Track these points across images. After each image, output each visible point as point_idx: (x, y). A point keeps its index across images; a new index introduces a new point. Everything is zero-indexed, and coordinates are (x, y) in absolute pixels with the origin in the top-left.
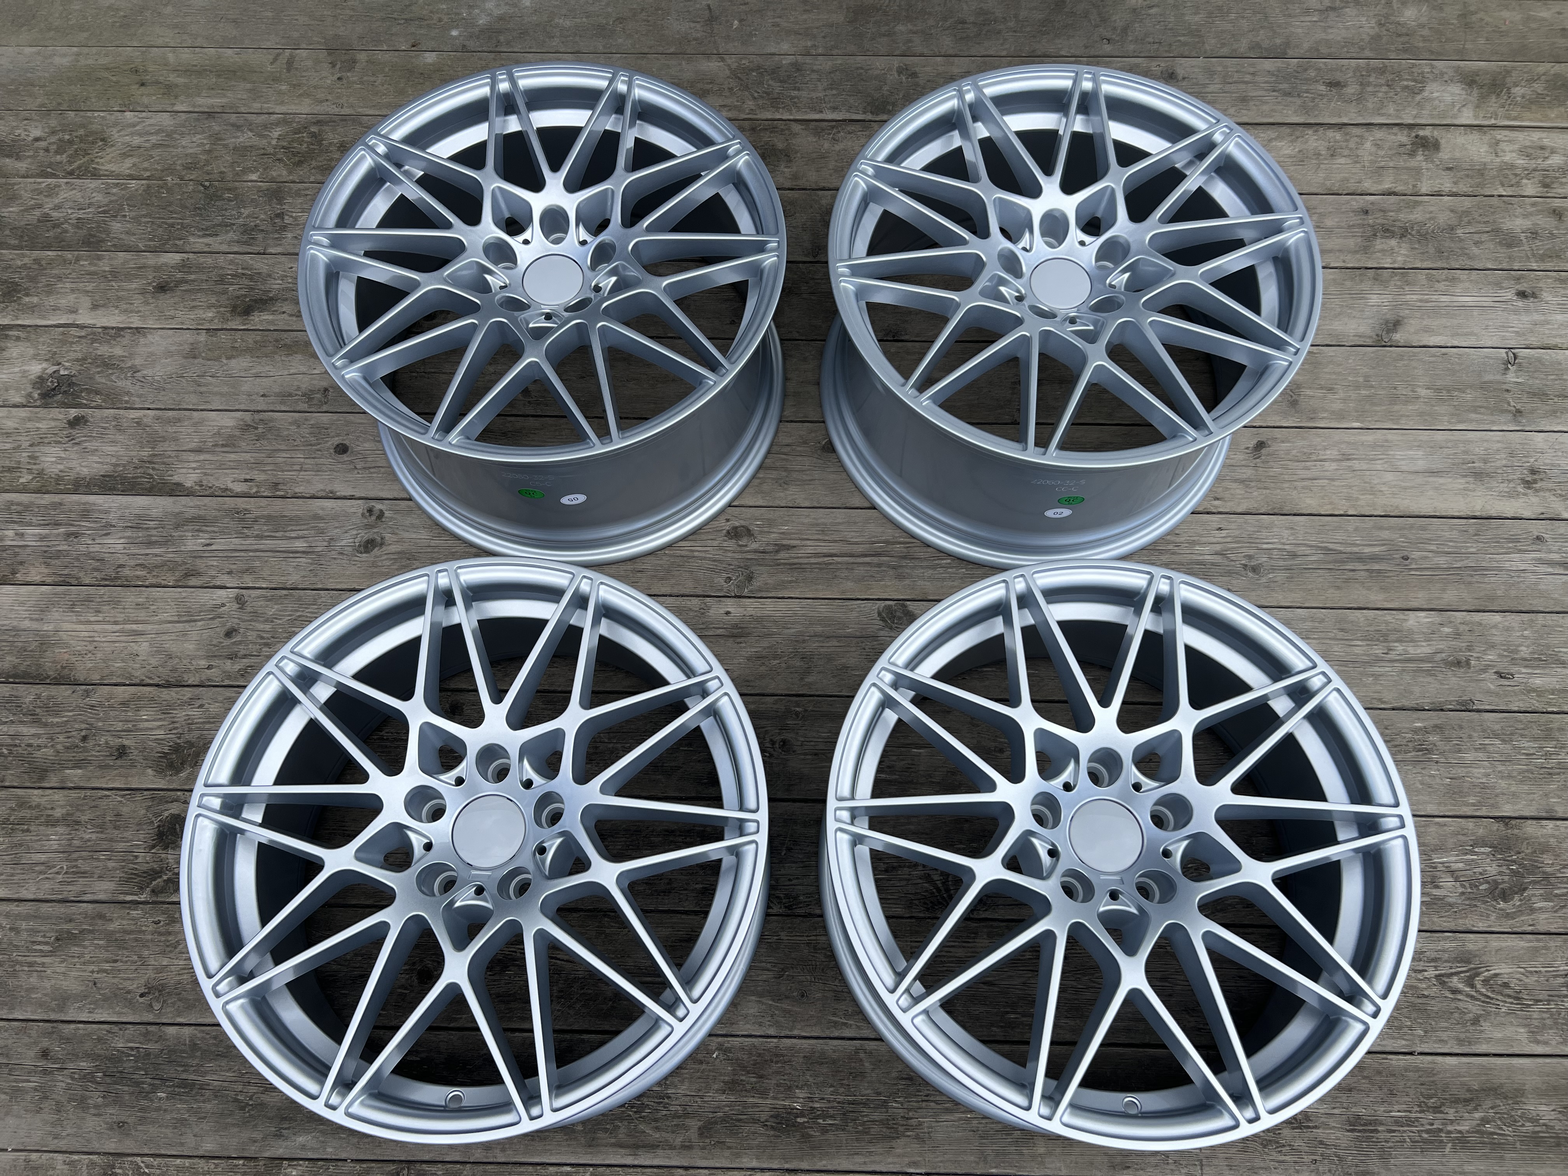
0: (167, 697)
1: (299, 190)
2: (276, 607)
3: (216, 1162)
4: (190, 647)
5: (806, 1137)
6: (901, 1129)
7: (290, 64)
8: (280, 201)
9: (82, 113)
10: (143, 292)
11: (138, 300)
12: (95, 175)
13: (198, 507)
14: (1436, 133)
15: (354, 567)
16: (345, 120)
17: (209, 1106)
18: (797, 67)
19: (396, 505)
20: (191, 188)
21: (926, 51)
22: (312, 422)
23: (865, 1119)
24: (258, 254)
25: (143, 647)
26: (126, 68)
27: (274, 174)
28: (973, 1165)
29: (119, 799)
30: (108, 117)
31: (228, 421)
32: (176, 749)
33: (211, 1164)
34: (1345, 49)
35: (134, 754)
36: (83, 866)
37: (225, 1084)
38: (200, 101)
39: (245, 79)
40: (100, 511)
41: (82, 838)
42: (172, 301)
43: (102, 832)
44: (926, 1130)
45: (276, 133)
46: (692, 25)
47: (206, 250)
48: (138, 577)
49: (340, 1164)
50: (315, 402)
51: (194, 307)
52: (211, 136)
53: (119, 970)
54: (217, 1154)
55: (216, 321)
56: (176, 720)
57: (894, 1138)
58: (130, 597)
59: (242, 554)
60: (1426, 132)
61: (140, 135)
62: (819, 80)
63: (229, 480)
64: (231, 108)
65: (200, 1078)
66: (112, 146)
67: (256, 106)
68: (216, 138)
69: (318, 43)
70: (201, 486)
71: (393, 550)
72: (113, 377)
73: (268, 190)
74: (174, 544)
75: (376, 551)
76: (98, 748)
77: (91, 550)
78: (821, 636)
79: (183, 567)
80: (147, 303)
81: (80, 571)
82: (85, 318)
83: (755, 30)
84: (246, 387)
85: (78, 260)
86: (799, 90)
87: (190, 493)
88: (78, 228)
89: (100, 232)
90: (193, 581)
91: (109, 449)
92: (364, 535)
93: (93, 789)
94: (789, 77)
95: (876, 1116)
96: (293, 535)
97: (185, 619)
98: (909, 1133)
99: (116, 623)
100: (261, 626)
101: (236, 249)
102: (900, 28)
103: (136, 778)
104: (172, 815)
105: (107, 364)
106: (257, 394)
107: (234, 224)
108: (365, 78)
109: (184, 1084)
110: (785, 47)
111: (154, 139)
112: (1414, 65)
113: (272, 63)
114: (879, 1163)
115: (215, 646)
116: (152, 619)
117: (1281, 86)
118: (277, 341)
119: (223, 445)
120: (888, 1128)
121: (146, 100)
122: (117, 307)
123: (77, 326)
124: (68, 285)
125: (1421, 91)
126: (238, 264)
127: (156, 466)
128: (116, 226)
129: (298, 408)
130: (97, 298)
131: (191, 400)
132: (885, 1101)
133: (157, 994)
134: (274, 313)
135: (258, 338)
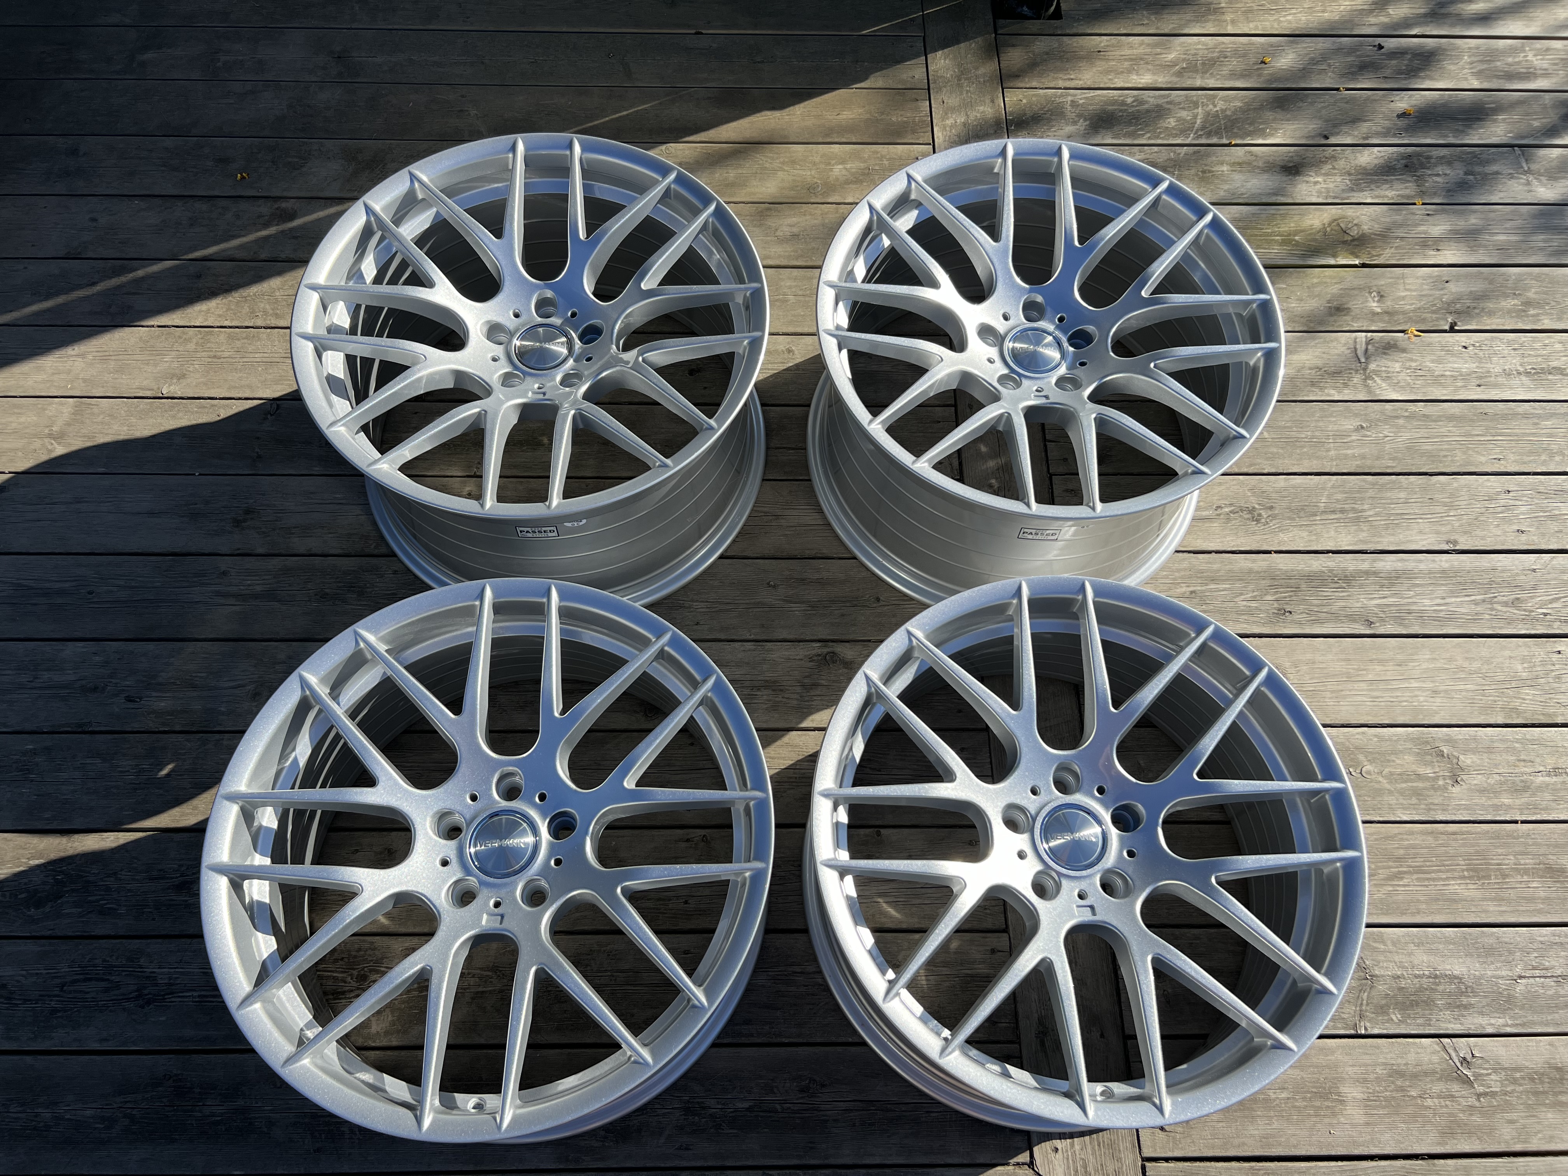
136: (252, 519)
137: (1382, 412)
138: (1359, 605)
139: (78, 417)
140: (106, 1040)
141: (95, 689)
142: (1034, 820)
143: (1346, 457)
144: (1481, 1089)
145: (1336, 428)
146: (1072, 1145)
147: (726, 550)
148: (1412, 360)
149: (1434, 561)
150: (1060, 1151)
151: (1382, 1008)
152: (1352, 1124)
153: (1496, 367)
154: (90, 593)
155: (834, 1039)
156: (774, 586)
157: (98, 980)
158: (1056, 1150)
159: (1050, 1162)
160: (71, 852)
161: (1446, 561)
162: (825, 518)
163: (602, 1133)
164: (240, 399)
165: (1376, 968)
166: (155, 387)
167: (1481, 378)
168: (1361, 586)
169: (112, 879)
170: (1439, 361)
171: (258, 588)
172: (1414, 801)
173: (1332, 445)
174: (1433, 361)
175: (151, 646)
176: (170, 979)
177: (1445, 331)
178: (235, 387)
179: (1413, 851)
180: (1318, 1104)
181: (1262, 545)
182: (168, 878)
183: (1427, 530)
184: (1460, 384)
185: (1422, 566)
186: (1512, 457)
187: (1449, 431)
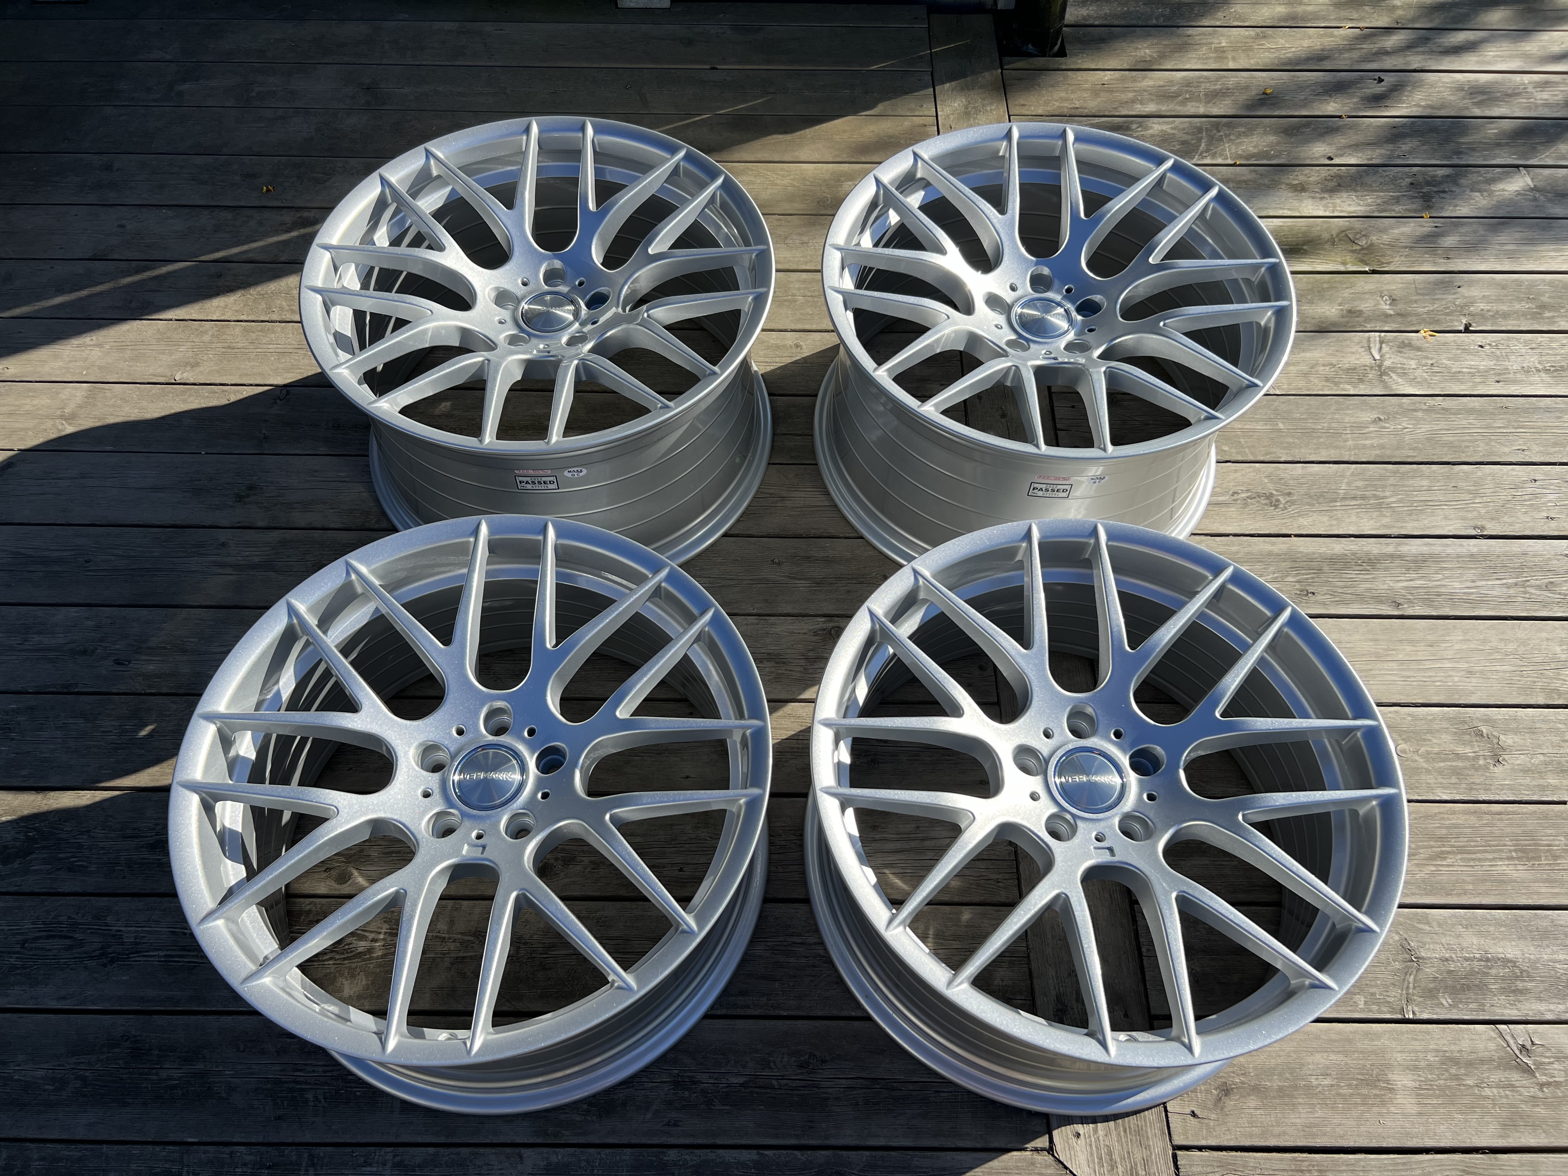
136: (255, 494)
137: (1400, 405)
138: (1385, 587)
139: (91, 400)
140: (64, 998)
141: (84, 652)
142: (1047, 762)
143: (1364, 447)
144: (1544, 1079)
145: (1352, 419)
146: (1096, 1131)
147: (730, 528)
148: (1427, 358)
149: (1461, 545)
150: (1082, 1136)
151: (1430, 991)
152: (1403, 1114)
153: (1514, 364)
154: (87, 562)
155: (835, 1013)
156: (779, 564)
157: (61, 937)
158: (1078, 1135)
159: (1071, 1148)
160: (45, 808)
161: (1474, 546)
162: (832, 500)
163: (585, 1106)
164: (251, 385)
165: (1421, 950)
166: (169, 374)
167: (1500, 374)
168: (1386, 569)
169: (85, 837)
170: (1455, 359)
171: (256, 559)
172: (1454, 780)
173: (1349, 436)
174: (1449, 359)
175: (144, 612)
176: (136, 938)
177: (1460, 332)
178: (247, 375)
179: (1456, 830)
180: (1365, 1091)
181: (1281, 529)
182: (142, 837)
183: (1453, 516)
184: (1478, 380)
185: (1449, 551)
186: (1535, 448)
187: (1470, 424)
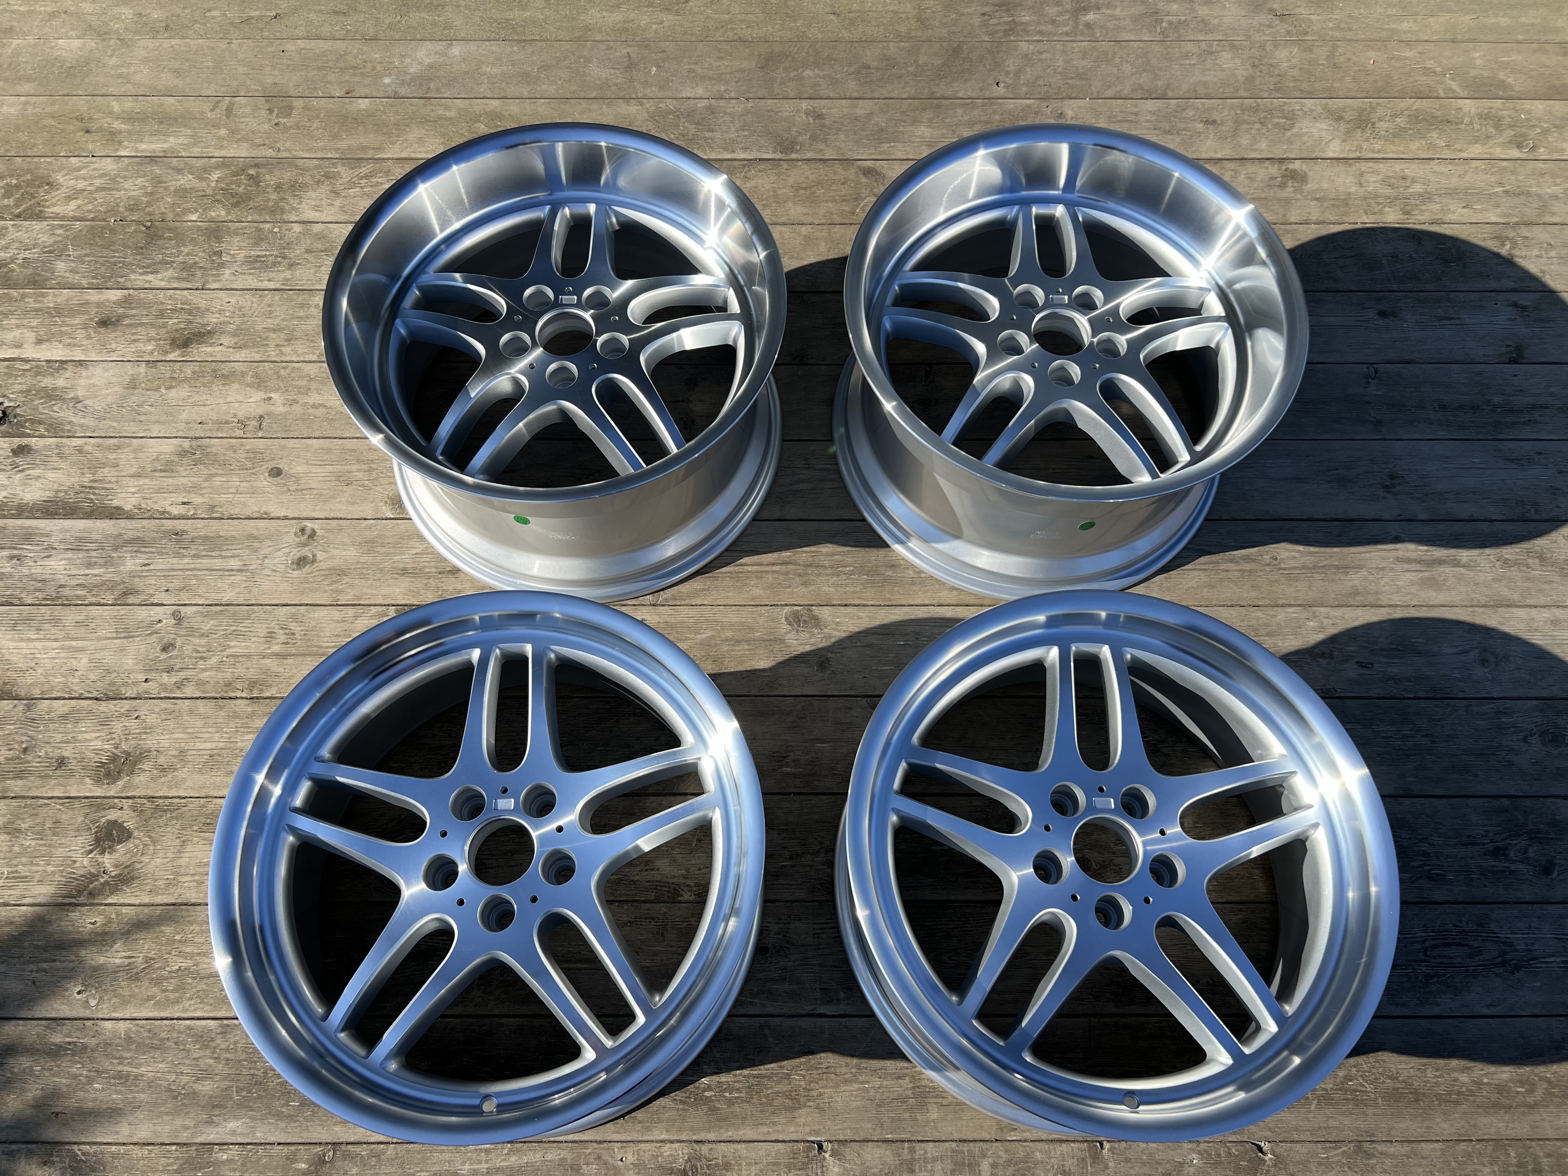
0: (105, 709)
1: (237, 228)
2: (212, 622)
3: (150, 1148)
4: (129, 662)
5: (713, 1110)
6: (802, 1099)
7: (229, 111)
8: (219, 239)
9: (29, 159)
10: (85, 327)
11: (80, 334)
12: (39, 216)
13: (137, 529)
14: (1304, 167)
15: (286, 584)
16: (282, 163)
17: (142, 1096)
18: (711, 110)
19: (327, 524)
20: (133, 228)
21: (832, 95)
22: (247, 448)
23: (769, 1091)
24: (197, 289)
25: (83, 662)
26: (72, 115)
27: (213, 214)
28: (871, 1131)
29: (59, 807)
30: (54, 162)
31: (167, 447)
32: (114, 758)
33: (145, 1151)
34: (1221, 90)
35: (73, 764)
36: (23, 870)
37: (159, 1075)
38: (143, 146)
39: (185, 126)
40: (42, 535)
41: (22, 845)
42: (113, 335)
43: (42, 839)
44: (827, 1100)
45: (215, 176)
46: (612, 71)
47: (146, 286)
48: (78, 597)
49: (268, 1147)
50: (250, 428)
51: (134, 340)
52: (152, 179)
53: (57, 969)
54: (150, 1141)
55: (156, 353)
56: (113, 731)
57: (796, 1109)
58: (71, 616)
59: (180, 573)
60: (1297, 165)
61: (85, 179)
62: (732, 122)
63: (170, 503)
64: (173, 152)
65: (134, 1070)
66: (58, 189)
67: (196, 151)
68: (157, 181)
69: (257, 90)
70: (140, 509)
71: (324, 567)
72: (55, 408)
73: (207, 229)
74: (112, 565)
75: (307, 569)
76: (38, 760)
77: (33, 571)
78: (731, 640)
79: (122, 586)
80: (89, 337)
81: (22, 592)
82: (29, 352)
83: (672, 76)
84: (184, 416)
85: (23, 296)
86: (713, 131)
87: (130, 517)
88: (24, 267)
89: (45, 271)
90: (131, 599)
91: (51, 475)
92: (296, 553)
93: (33, 798)
94: (703, 119)
95: (778, 1088)
96: (229, 553)
97: (122, 635)
98: (809, 1104)
99: (56, 640)
100: (196, 641)
101: (175, 285)
102: (808, 73)
103: (75, 787)
104: (109, 821)
105: (51, 395)
106: (195, 421)
107: (173, 262)
108: (302, 123)
109: (119, 1076)
110: (700, 91)
111: (98, 182)
112: (1285, 103)
113: (212, 111)
114: (783, 1131)
115: (152, 660)
116: (92, 635)
117: (1162, 125)
118: (215, 371)
119: (161, 471)
120: (790, 1099)
121: (90, 147)
122: (60, 342)
123: (22, 360)
124: (14, 321)
125: (1291, 128)
126: (177, 299)
127: (96, 491)
128: (61, 266)
129: (234, 435)
130: (41, 333)
131: (130, 428)
132: (788, 1074)
133: (94, 992)
134: (212, 345)
135: (196, 369)
